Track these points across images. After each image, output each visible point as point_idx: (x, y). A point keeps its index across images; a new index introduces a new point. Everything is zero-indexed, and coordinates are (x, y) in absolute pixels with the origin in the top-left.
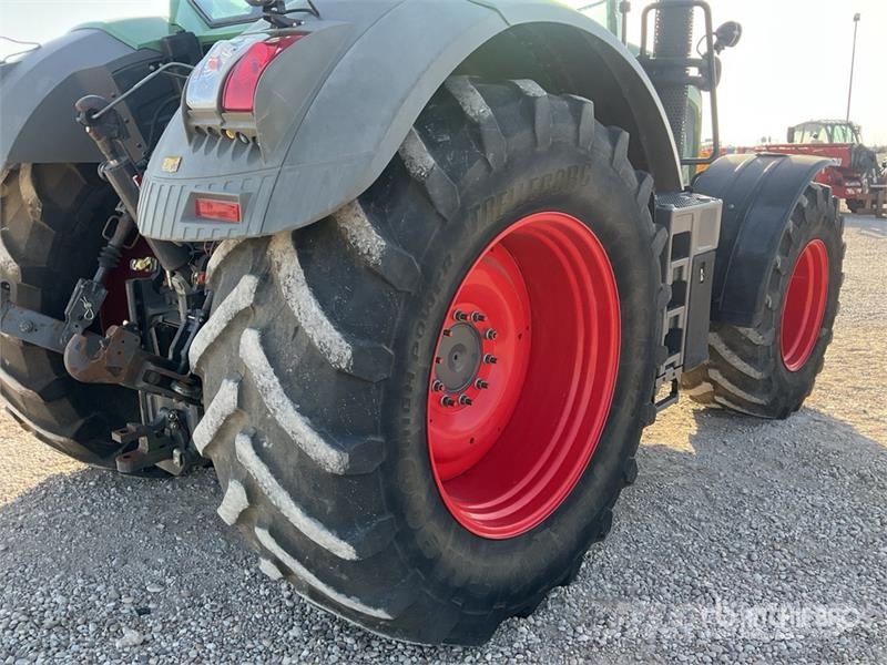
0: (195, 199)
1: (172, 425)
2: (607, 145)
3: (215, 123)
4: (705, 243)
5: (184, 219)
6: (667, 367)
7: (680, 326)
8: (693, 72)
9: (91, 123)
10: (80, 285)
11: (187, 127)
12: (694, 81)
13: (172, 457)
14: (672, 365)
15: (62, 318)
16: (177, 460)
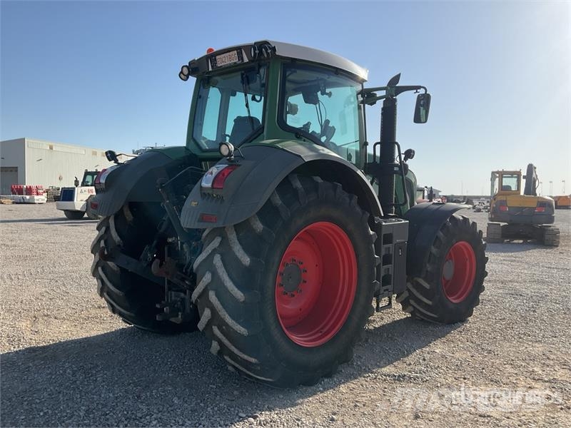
0: (202, 215)
1: (179, 303)
2: (348, 199)
3: (210, 192)
4: (401, 239)
5: (199, 221)
6: (385, 291)
7: (390, 273)
8: (396, 169)
9: (162, 187)
10: (147, 247)
11: (201, 193)
12: (396, 172)
13: (177, 316)
14: (387, 290)
15: (138, 259)
16: (180, 317)
